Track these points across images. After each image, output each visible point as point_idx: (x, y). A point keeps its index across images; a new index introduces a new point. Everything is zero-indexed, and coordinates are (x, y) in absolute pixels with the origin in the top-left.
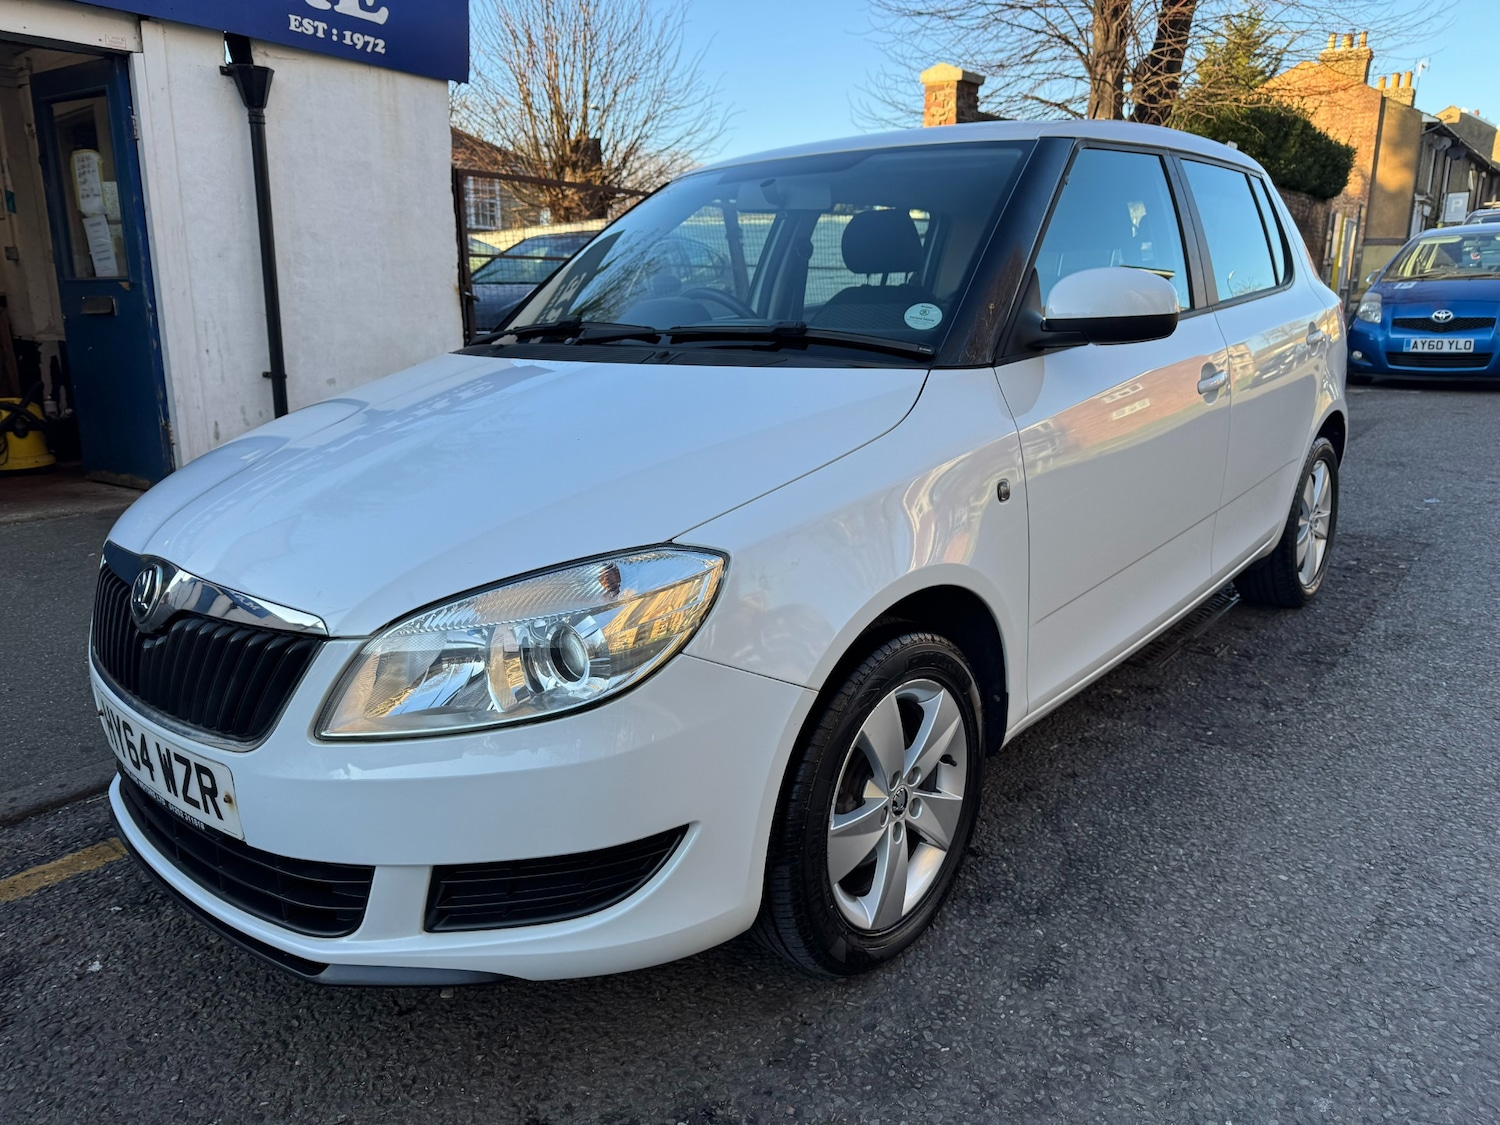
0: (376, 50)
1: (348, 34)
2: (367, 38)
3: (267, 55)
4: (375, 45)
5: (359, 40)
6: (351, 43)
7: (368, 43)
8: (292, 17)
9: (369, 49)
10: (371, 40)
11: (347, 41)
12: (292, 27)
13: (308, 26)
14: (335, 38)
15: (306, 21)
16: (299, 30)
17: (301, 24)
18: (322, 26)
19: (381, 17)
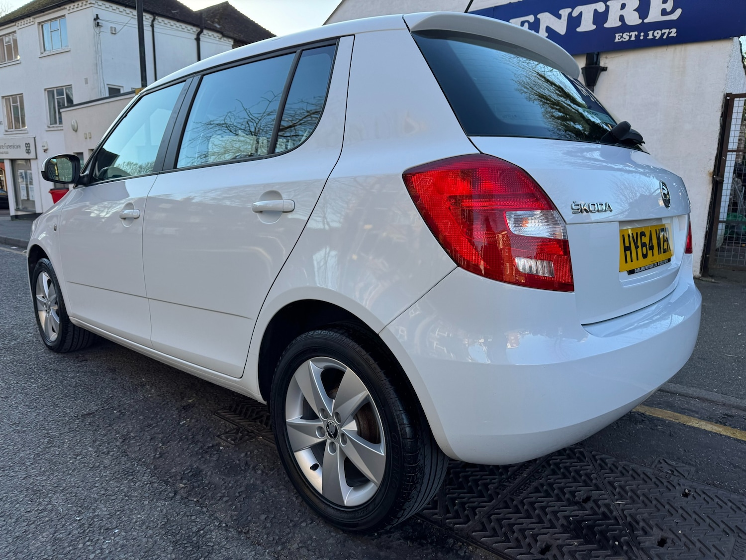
0: (670, 36)
1: (651, 33)
2: (664, 31)
3: (606, 58)
4: (669, 33)
5: (658, 34)
6: (653, 37)
7: (665, 33)
8: (617, 35)
9: (665, 37)
10: (667, 31)
11: (650, 37)
12: (617, 40)
13: (626, 37)
14: (642, 38)
15: (624, 35)
16: (620, 40)
17: (622, 37)
18: (633, 34)
19: (675, 16)
